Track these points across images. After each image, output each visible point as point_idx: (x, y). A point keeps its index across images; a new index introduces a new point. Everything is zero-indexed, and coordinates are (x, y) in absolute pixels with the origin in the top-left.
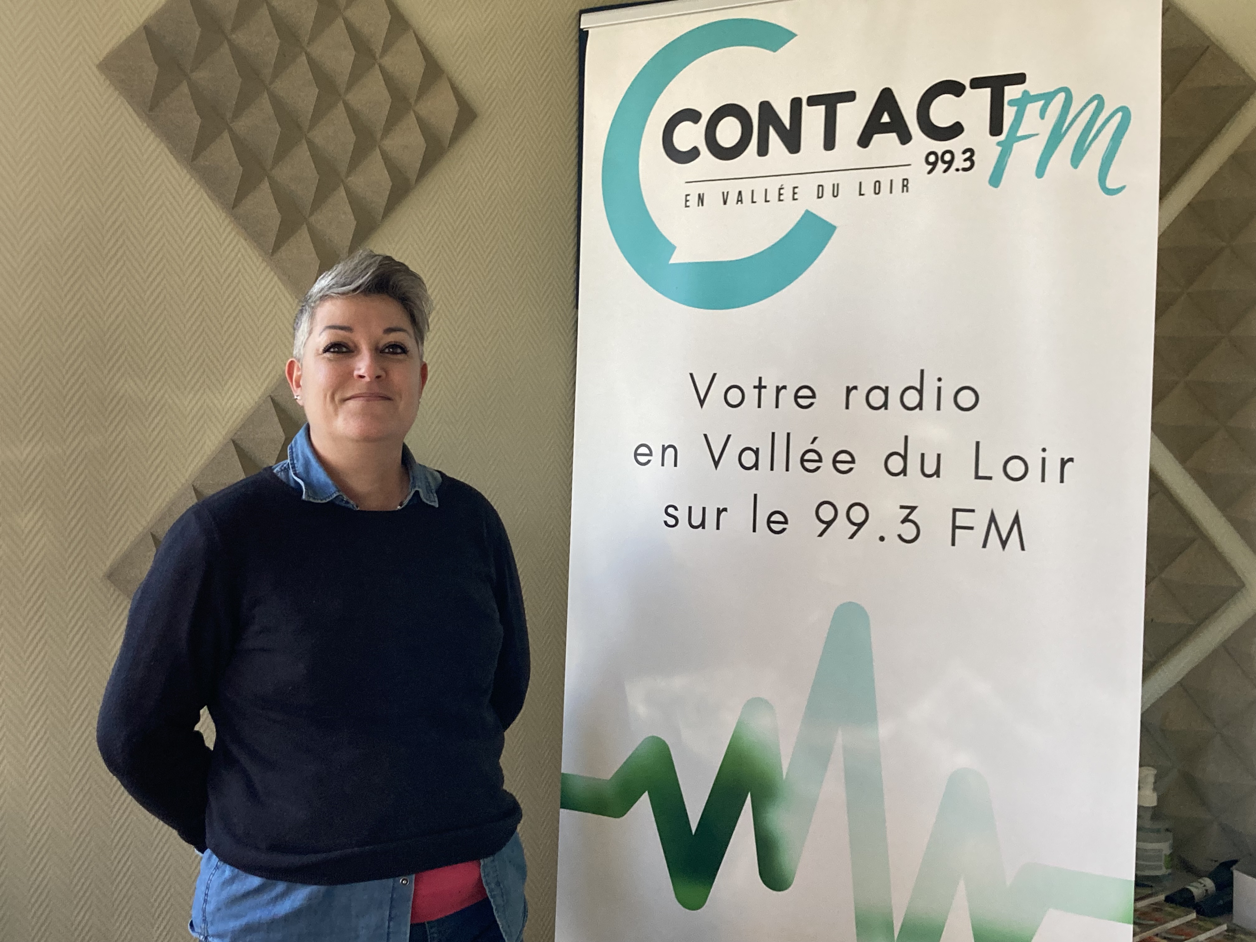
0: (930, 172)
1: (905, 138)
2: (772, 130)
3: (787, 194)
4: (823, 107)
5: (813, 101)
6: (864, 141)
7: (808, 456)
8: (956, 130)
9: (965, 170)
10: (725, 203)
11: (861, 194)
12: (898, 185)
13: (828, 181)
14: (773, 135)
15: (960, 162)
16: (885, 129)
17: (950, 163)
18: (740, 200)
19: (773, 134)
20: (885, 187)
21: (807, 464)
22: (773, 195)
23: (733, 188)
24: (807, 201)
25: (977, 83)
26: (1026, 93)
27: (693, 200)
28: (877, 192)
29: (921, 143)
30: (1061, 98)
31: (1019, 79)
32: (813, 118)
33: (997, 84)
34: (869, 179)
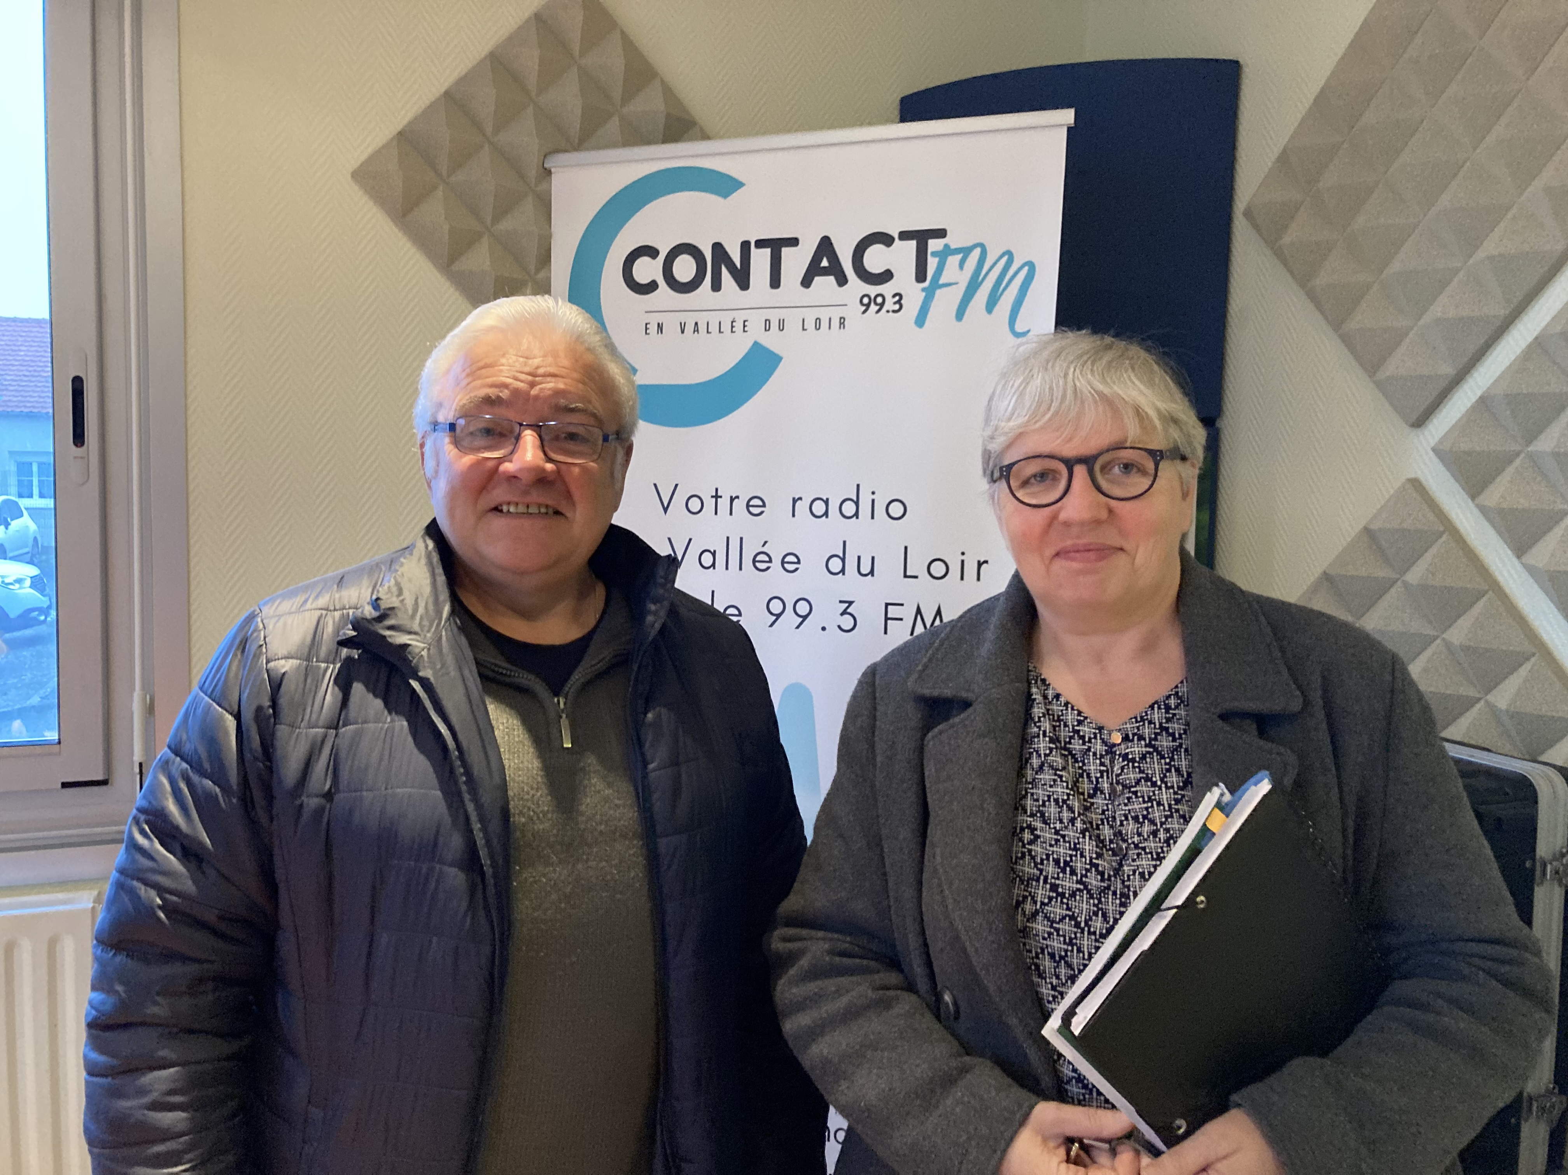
0: (864, 312)
1: (842, 280)
2: (724, 269)
3: (739, 326)
4: (768, 250)
5: (760, 244)
6: (806, 282)
7: (761, 557)
8: (886, 276)
9: (894, 311)
10: (683, 332)
12: (835, 323)
13: (774, 316)
14: (725, 272)
15: (890, 304)
16: (825, 272)
17: (882, 305)
18: (696, 329)
19: (724, 270)
20: (825, 324)
21: (758, 564)
22: (726, 327)
23: (690, 319)
24: (756, 333)
25: (905, 235)
26: (946, 246)
27: (653, 328)
28: (818, 328)
29: (856, 286)
30: (977, 252)
31: (941, 233)
32: (761, 259)
33: (922, 237)
34: (811, 316)
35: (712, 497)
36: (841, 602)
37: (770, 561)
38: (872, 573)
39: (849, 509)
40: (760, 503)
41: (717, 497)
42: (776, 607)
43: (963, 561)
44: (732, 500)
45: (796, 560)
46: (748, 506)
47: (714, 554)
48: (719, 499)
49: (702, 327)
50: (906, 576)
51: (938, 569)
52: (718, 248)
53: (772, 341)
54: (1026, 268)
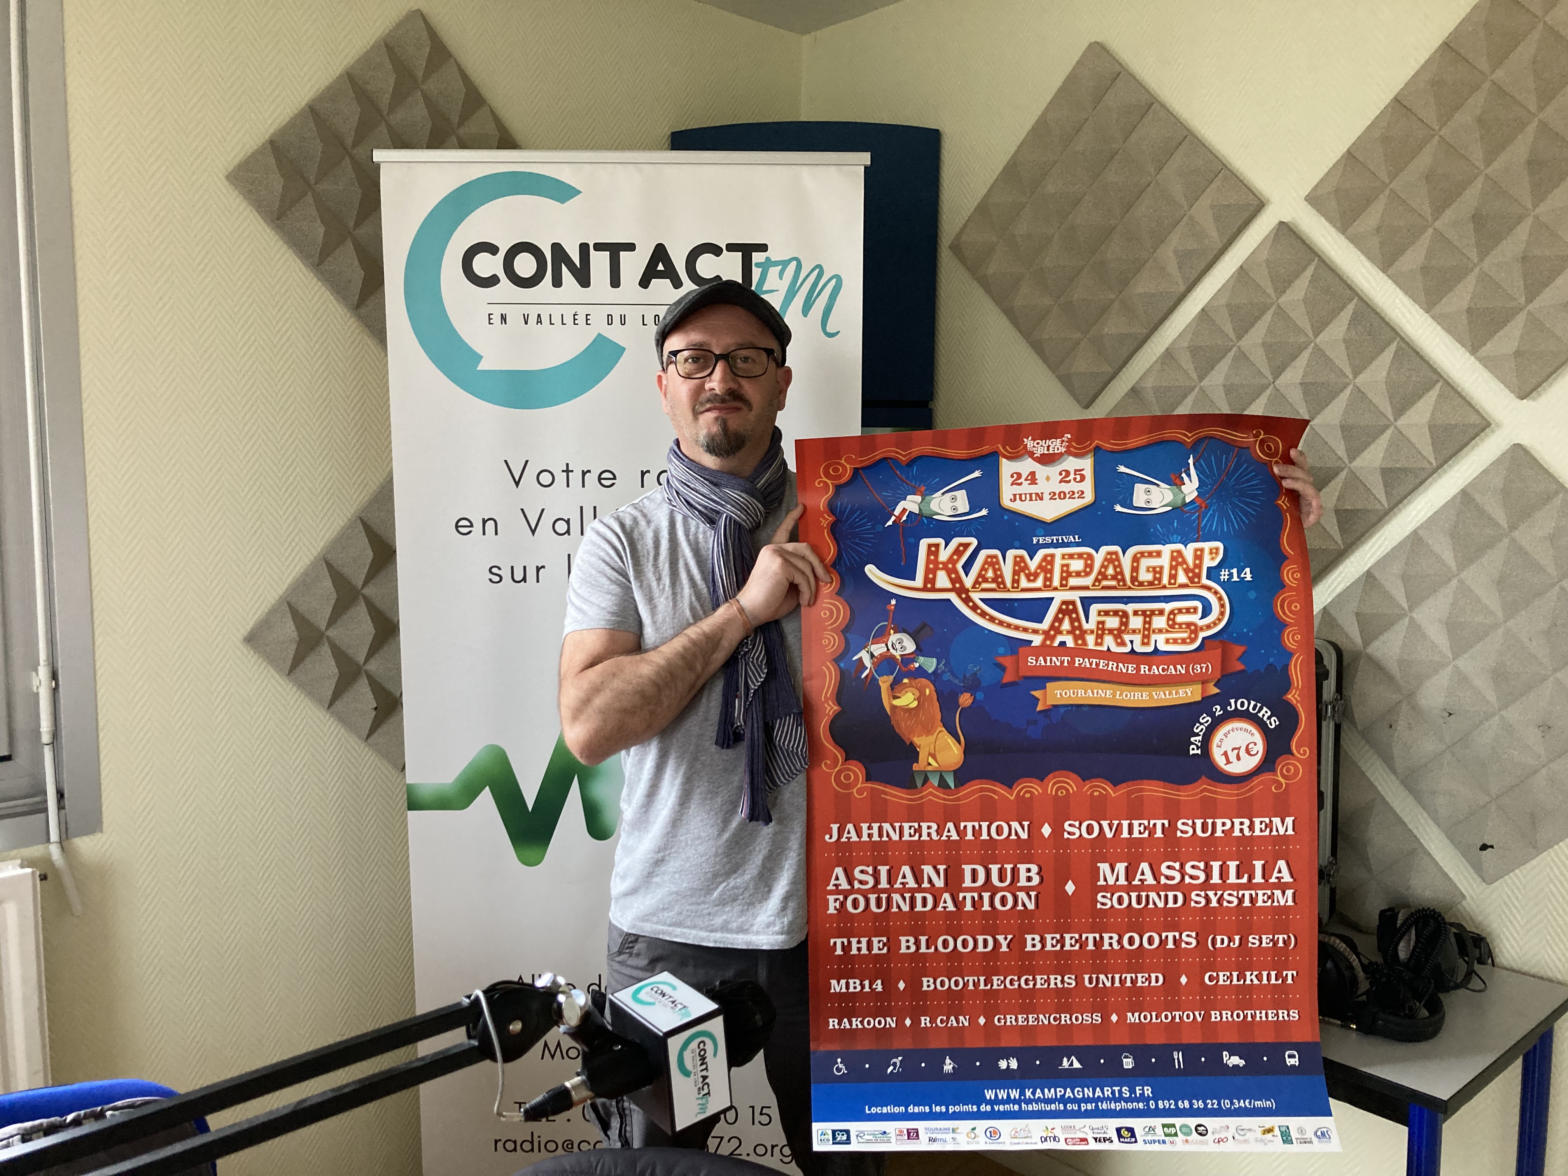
1: (677, 283)
2: (564, 268)
4: (607, 253)
11: (644, 324)
14: (566, 271)
23: (533, 312)
24: (599, 326)
25: (731, 247)
26: (768, 259)
27: (496, 319)
30: (794, 263)
31: (763, 248)
32: (600, 262)
33: (747, 250)
34: (650, 313)
35: (563, 471)
40: (612, 476)
41: (567, 471)
44: (584, 474)
46: (600, 479)
47: (568, 522)
48: (570, 474)
49: (545, 319)
52: (557, 248)
53: (615, 333)
54: (834, 281)
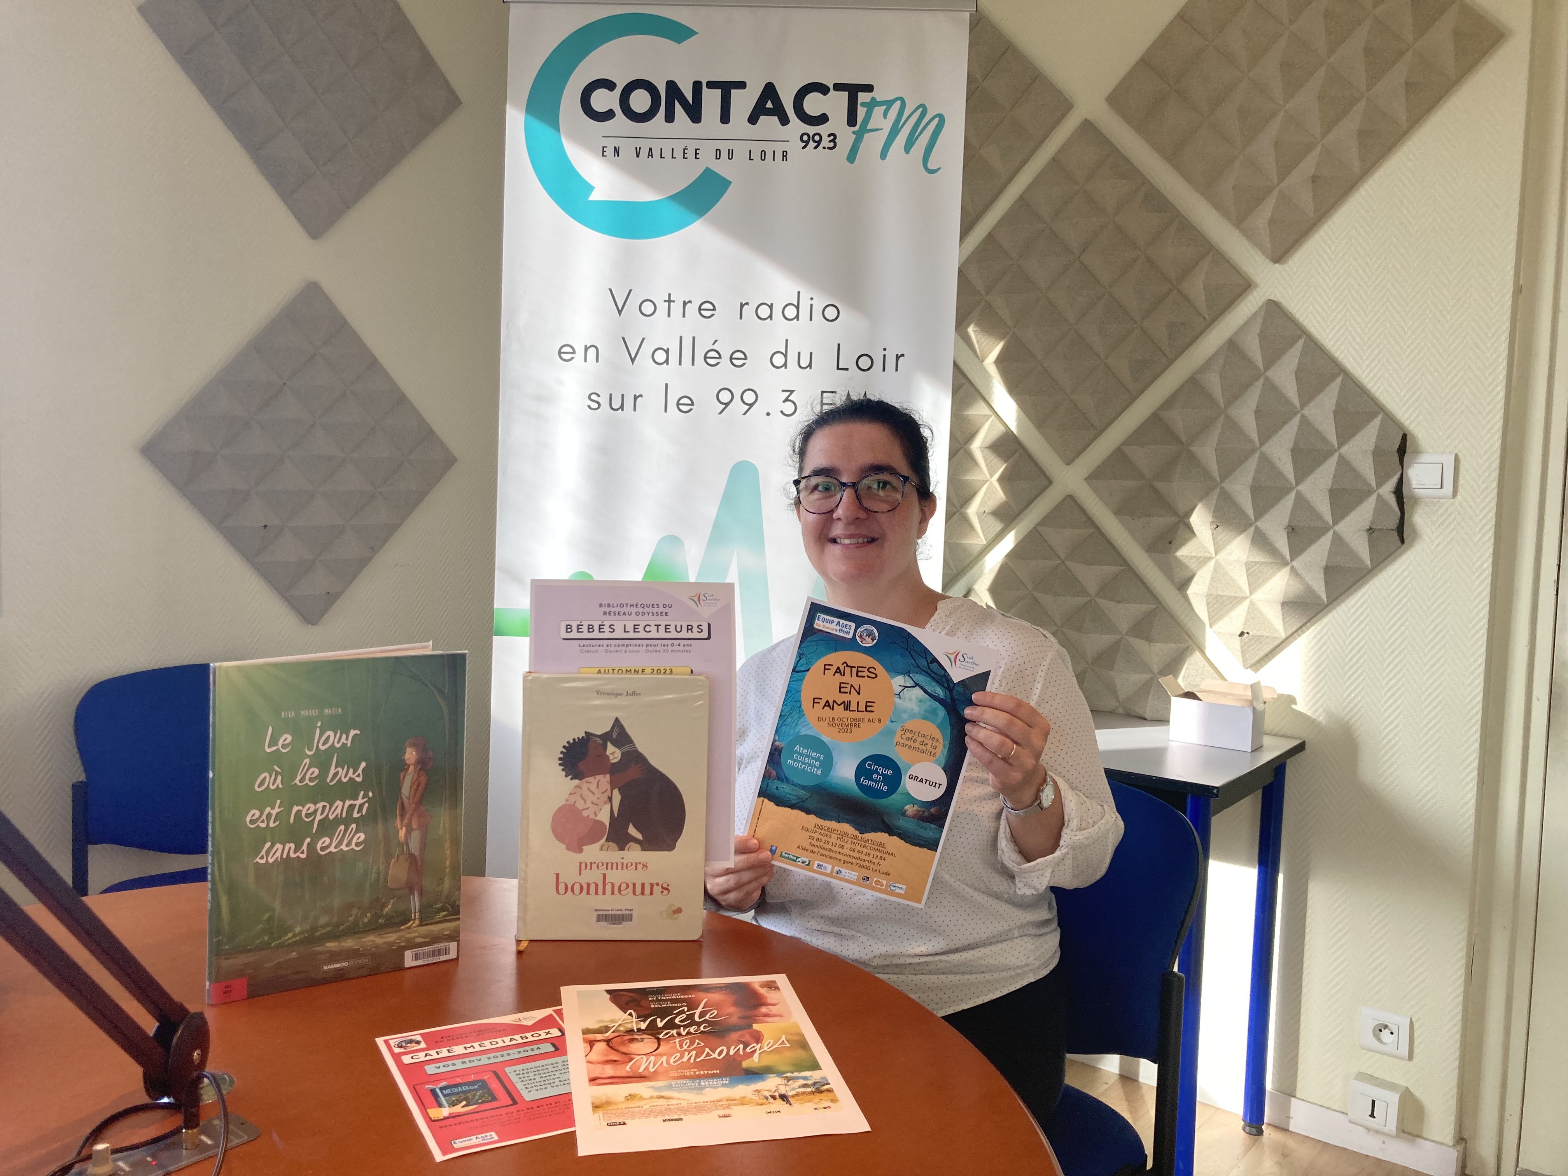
0: (804, 148)
1: (785, 121)
2: (677, 103)
3: (691, 153)
4: (718, 92)
5: (711, 85)
6: (753, 119)
7: (710, 354)
8: (823, 119)
9: (829, 148)
10: (638, 156)
11: (750, 159)
12: (779, 156)
13: (724, 147)
14: (678, 107)
15: (826, 142)
16: (769, 112)
17: (819, 143)
18: (650, 155)
19: (677, 105)
20: (769, 156)
21: (709, 361)
22: (678, 153)
23: (645, 146)
24: (707, 160)
25: (838, 87)
26: (873, 99)
27: (610, 151)
28: (763, 159)
29: (797, 126)
30: (898, 103)
31: (869, 88)
32: (711, 100)
33: (853, 90)
34: (757, 148)
35: (665, 301)
36: (783, 391)
37: (720, 357)
38: (810, 366)
39: (791, 312)
40: (711, 307)
41: (669, 301)
42: (725, 397)
43: (885, 356)
44: (685, 304)
45: (743, 357)
46: (700, 309)
47: (667, 351)
48: (672, 303)
49: (656, 153)
50: (838, 368)
51: (865, 363)
53: (722, 168)
54: (938, 119)
